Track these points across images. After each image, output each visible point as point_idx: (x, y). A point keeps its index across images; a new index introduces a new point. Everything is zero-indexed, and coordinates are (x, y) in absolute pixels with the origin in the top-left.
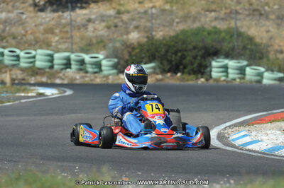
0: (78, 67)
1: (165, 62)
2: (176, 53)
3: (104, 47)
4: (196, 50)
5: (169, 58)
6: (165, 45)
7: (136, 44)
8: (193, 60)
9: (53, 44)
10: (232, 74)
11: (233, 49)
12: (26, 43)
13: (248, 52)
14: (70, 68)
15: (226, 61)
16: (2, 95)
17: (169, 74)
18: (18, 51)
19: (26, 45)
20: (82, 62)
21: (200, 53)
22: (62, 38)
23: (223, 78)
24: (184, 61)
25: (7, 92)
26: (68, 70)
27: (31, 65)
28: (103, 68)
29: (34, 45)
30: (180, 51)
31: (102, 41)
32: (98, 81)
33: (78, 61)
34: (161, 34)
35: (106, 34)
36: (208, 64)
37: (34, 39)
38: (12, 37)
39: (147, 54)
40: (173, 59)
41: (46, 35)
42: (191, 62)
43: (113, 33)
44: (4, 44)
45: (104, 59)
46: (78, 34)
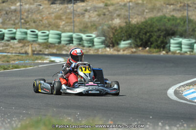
0: (78, 43)
1: (138, 40)
2: (146, 34)
3: (96, 29)
4: (160, 32)
5: (141, 37)
6: (137, 28)
7: (118, 28)
9: (61, 27)
10: (185, 48)
11: (185, 31)
12: (42, 25)
14: (72, 43)
15: (180, 39)
16: (26, 62)
17: (141, 48)
18: (37, 31)
19: (43, 27)
20: (81, 39)
21: (163, 34)
22: (67, 23)
23: (178, 52)
24: (151, 40)
25: (29, 60)
26: (71, 45)
27: (46, 41)
28: (95, 43)
29: (48, 27)
30: (149, 32)
31: (94, 25)
32: (91, 52)
33: (78, 39)
34: (135, 20)
35: (98, 20)
36: (168, 42)
37: (48, 23)
38: (33, 22)
39: (126, 34)
40: (144, 38)
41: (56, 21)
42: (156, 40)
43: (102, 19)
44: (27, 27)
45: (96, 37)
46: (78, 20)
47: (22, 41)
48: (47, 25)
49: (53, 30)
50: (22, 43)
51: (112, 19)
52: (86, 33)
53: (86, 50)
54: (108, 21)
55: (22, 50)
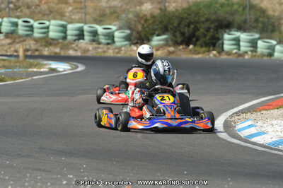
0: (91, 38)
1: (178, 34)
2: (188, 26)
3: (118, 18)
4: (209, 22)
5: (182, 30)
6: (177, 17)
7: (149, 17)
8: (206, 33)
9: (67, 14)
10: (244, 47)
11: (245, 21)
12: (39, 12)
13: (260, 25)
14: (83, 39)
15: (237, 34)
16: (15, 70)
17: (181, 47)
18: (32, 21)
19: (40, 15)
20: (95, 33)
21: (213, 26)
23: (234, 51)
24: (197, 33)
25: (20, 67)
26: (81, 41)
27: (45, 35)
28: (116, 39)
29: (48, 15)
30: (193, 23)
31: (115, 12)
32: (111, 53)
33: (91, 32)
34: (174, 5)
35: (120, 5)
36: (220, 37)
37: (48, 8)
38: (26, 7)
39: (160, 26)
40: (186, 31)
41: (60, 5)
42: (204, 34)
43: (127, 4)
44: (18, 14)
45: (117, 30)
46: (92, 5)
47: (10, 35)
48: (47, 12)
49: (55, 19)
50: (11, 38)
51: (141, 4)
52: (103, 25)
53: (103, 48)
54: (135, 6)
55: (10, 48)
